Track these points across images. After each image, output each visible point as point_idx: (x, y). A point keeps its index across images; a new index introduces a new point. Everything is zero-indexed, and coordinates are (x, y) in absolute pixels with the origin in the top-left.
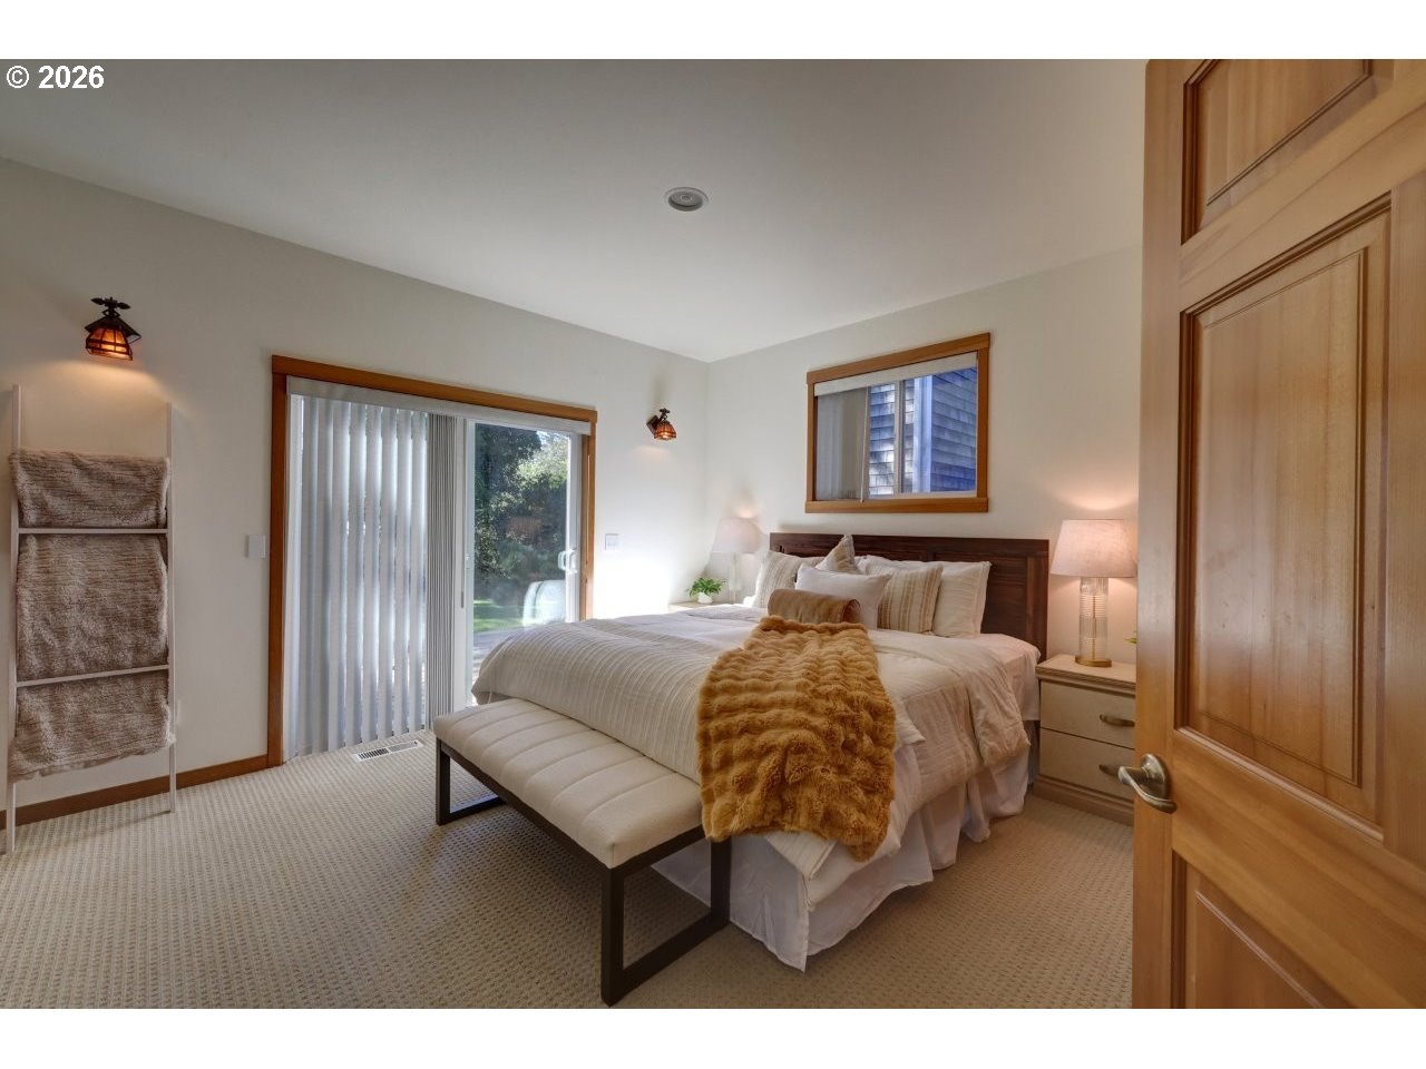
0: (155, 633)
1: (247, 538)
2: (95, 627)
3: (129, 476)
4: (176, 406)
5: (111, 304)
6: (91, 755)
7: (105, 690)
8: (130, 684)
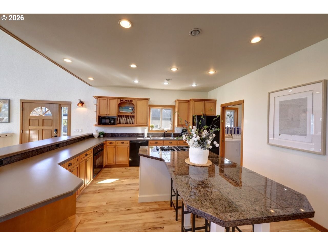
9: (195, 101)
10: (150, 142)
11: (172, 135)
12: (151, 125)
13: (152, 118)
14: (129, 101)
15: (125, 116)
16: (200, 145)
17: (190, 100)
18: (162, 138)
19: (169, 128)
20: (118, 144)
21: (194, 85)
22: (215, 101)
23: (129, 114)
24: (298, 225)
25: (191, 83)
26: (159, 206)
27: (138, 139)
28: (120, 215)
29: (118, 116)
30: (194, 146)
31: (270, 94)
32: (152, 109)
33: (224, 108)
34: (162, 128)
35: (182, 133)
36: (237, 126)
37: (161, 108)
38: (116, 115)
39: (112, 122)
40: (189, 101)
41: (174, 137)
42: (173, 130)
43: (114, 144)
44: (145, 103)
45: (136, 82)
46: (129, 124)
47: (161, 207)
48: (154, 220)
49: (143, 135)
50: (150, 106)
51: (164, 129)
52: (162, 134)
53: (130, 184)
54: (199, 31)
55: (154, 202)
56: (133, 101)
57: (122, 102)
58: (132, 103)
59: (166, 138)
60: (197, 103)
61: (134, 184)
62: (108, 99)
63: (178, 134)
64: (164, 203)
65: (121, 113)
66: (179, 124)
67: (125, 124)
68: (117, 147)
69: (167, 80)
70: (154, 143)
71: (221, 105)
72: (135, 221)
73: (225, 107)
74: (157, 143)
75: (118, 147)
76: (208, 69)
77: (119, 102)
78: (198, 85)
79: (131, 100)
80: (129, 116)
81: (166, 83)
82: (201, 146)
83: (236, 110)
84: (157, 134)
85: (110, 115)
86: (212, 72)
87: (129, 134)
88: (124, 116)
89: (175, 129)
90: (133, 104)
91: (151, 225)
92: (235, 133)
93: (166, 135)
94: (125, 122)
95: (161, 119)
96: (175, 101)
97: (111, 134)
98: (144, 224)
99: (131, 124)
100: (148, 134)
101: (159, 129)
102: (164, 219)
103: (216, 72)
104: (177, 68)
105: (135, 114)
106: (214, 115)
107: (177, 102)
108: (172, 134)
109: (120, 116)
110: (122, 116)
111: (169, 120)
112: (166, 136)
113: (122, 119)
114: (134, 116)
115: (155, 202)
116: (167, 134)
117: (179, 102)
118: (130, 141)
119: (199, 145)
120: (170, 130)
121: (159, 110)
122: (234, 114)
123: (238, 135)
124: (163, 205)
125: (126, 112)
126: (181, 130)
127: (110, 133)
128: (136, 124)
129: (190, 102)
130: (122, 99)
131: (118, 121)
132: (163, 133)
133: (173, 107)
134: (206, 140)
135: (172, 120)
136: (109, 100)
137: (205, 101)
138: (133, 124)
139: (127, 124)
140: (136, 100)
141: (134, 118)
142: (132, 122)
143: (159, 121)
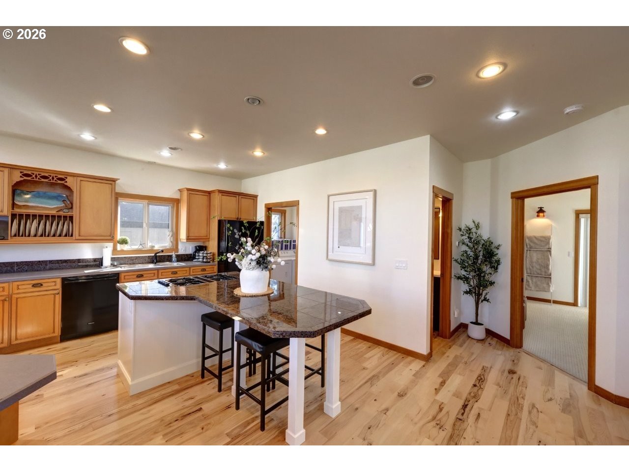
0: (549, 270)
1: (569, 252)
2: (538, 267)
3: (544, 239)
4: (553, 224)
5: (541, 208)
6: (537, 289)
7: (540, 278)
8: (544, 279)
9: (223, 194)
10: (125, 276)
11: (174, 259)
12: (119, 237)
13: (121, 222)
14: (53, 178)
15: (40, 216)
16: (260, 266)
17: (211, 191)
18: (151, 266)
19: (166, 245)
20: (18, 289)
21: (222, 166)
22: (256, 197)
23: (54, 212)
24: (354, 344)
25: (218, 162)
26: (179, 385)
27: (86, 272)
28: (93, 430)
29: (14, 216)
30: (251, 267)
31: (330, 197)
32: (123, 203)
33: (269, 209)
34: (150, 244)
35: (195, 252)
36: (285, 238)
37: (146, 202)
38: (5, 214)
40: (209, 193)
41: (178, 261)
42: (176, 249)
44: (106, 188)
45: (87, 136)
46: (55, 236)
47: (184, 385)
48: (180, 407)
49: (99, 262)
50: (118, 196)
51: (154, 247)
52: (149, 256)
53: (85, 375)
54: (259, 101)
55: (167, 383)
56: (67, 180)
57: (29, 178)
58: (65, 184)
59: (161, 264)
60: (225, 198)
61: (98, 370)
63: (187, 255)
64: (188, 378)
65: (21, 207)
66: (190, 235)
67: (42, 236)
68: (17, 298)
69: (171, 148)
70: (135, 276)
71: (266, 205)
72: (139, 423)
73: (271, 208)
74: (142, 276)
76: (253, 148)
77: (17, 179)
78: (230, 167)
79: (63, 177)
80: (53, 217)
81: (166, 153)
82: (262, 266)
83: (283, 213)
84: (137, 258)
86: (258, 153)
88: (33, 216)
89: (180, 246)
90: (68, 188)
91: (177, 415)
92: (282, 249)
93: (157, 258)
94: (40, 233)
95: (144, 225)
96: (180, 191)
98: (162, 420)
99: (60, 235)
100: (113, 259)
101: (141, 247)
102: (197, 398)
103: (265, 155)
104: (202, 135)
105: (75, 213)
106: (254, 221)
107: (185, 193)
108: (174, 256)
109: (21, 215)
110: (27, 216)
111: (165, 228)
112: (160, 261)
113: (30, 224)
114: (71, 218)
115: (169, 383)
116: (161, 256)
117: (190, 192)
118: (64, 280)
119: (258, 266)
120: (168, 247)
121: (140, 205)
122: (280, 218)
123: (286, 251)
124: (187, 381)
125: (41, 206)
126: (192, 248)
128: (79, 236)
129: (212, 195)
130: (29, 173)
131: (13, 229)
132: (153, 255)
133: (176, 202)
134: (267, 257)
135: (172, 228)
137: (240, 197)
138: (69, 236)
139: (48, 236)
140: (80, 179)
141: (72, 223)
142: (64, 233)
143: (141, 229)
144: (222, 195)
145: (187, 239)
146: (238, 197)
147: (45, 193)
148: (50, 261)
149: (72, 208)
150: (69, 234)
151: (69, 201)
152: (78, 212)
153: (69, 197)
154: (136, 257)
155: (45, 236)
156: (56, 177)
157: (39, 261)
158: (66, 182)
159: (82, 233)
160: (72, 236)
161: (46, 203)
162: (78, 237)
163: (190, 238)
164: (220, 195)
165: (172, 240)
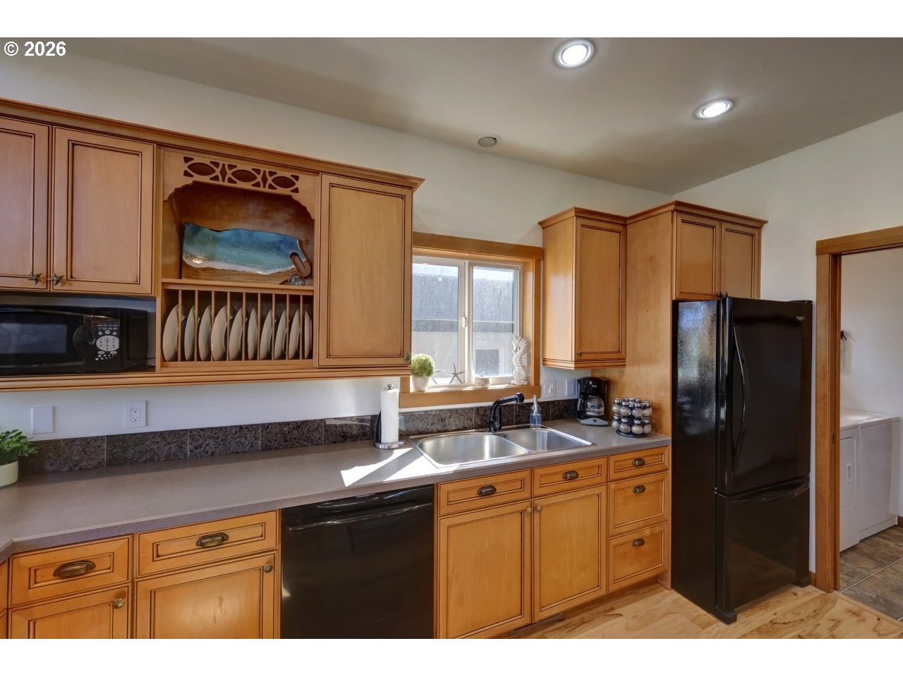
10: (447, 494)
11: (535, 414)
14: (265, 180)
15: (237, 297)
19: (510, 375)
20: (157, 556)
22: (759, 226)
23: (274, 287)
29: (171, 297)
34: (475, 376)
35: (583, 396)
38: (145, 288)
39: (108, 343)
40: (625, 225)
42: (536, 385)
43: (111, 568)
46: (268, 356)
51: (486, 381)
52: (478, 409)
56: (298, 184)
57: (206, 179)
58: (295, 196)
62: (63, 137)
63: (559, 402)
65: (195, 272)
67: (238, 357)
68: (153, 593)
70: (475, 493)
71: (821, 243)
73: (839, 254)
74: (491, 490)
75: (161, 589)
77: (177, 177)
79: (287, 174)
80: (267, 298)
85: (75, 287)
87: (266, 427)
88: (221, 297)
89: (544, 380)
90: (302, 216)
94: (233, 347)
95: (462, 324)
97: (111, 439)
99: (283, 356)
100: (403, 419)
101: (456, 382)
105: (317, 288)
107: (572, 223)
108: (535, 406)
109: (188, 295)
110: (205, 296)
113: (211, 323)
114: (309, 300)
117: (586, 222)
120: (514, 382)
125: (241, 268)
127: (96, 439)
128: (328, 356)
129: (632, 228)
130: (206, 160)
131: (166, 337)
132: (491, 404)
133: (534, 256)
136: (73, 144)
137: (724, 226)
138: (303, 358)
139: (255, 358)
140: (328, 179)
141: (311, 318)
142: (291, 350)
143: (455, 334)
144: (683, 221)
145: (576, 362)
146: (718, 227)
147: (251, 233)
148: (263, 425)
149: (311, 276)
150: (304, 352)
151: (306, 256)
152: (325, 284)
153: (304, 247)
154: (451, 411)
155: (247, 359)
156: (271, 174)
157: (241, 427)
158: (296, 191)
159: (335, 349)
160: (310, 356)
161: (256, 263)
162: (325, 362)
163: (584, 357)
164: (678, 219)
165: (525, 362)
